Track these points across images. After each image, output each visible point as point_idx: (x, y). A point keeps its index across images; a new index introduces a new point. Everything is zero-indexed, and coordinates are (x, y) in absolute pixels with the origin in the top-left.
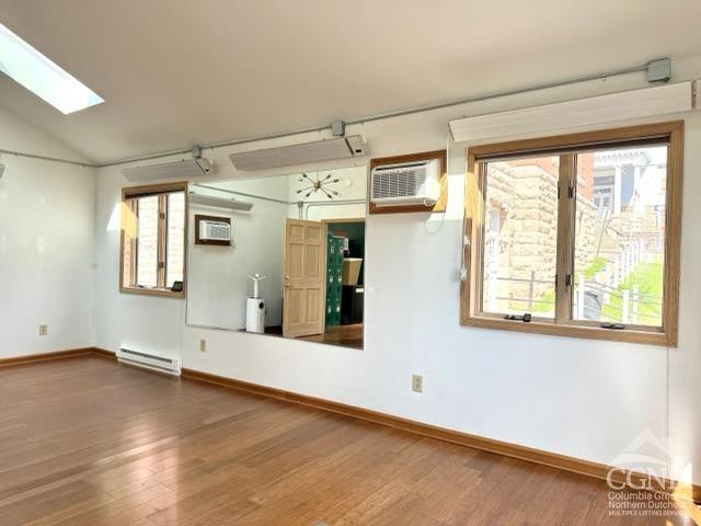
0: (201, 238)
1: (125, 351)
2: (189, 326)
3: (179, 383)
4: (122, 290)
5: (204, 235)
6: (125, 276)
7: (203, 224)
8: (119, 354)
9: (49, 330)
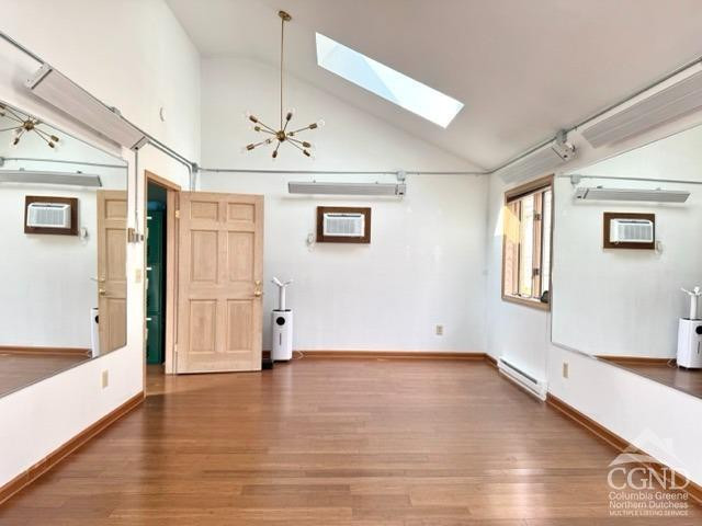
0: (612, 240)
1: (505, 363)
2: (554, 344)
3: (544, 409)
4: (504, 298)
5: (615, 237)
6: (506, 283)
7: (615, 223)
8: (500, 364)
9: (444, 330)
